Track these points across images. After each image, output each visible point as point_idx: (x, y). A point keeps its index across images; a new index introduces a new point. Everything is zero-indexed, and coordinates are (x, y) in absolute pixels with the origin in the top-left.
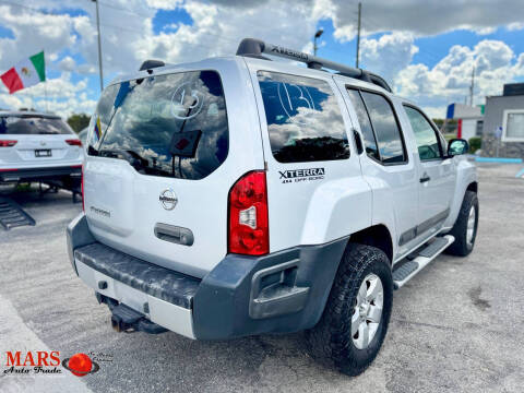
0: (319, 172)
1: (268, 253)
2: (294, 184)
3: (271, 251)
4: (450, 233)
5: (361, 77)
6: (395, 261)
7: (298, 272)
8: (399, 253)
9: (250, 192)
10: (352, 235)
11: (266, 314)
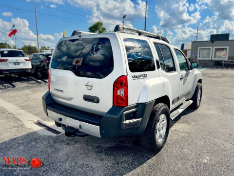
0: (145, 76)
1: (128, 106)
2: (137, 80)
3: (129, 104)
4: (191, 99)
5: (158, 38)
6: (171, 110)
7: (138, 113)
8: (172, 107)
9: (121, 83)
10: (156, 99)
11: (127, 127)
